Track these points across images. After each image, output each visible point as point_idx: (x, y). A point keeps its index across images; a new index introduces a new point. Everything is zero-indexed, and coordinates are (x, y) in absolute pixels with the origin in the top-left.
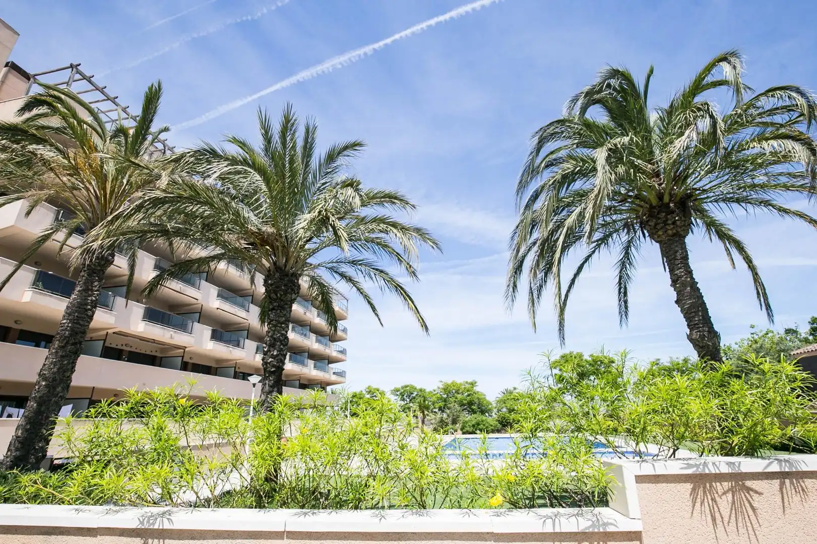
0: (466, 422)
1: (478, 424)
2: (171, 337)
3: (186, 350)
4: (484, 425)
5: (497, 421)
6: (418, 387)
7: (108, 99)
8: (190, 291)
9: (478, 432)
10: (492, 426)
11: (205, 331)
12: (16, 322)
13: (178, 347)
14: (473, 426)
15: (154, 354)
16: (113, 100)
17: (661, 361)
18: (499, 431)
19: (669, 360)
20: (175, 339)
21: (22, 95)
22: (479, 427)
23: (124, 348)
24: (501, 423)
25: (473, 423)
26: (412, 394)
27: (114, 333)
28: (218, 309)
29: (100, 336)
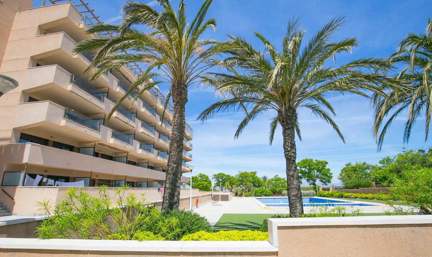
0: (257, 191)
1: (263, 192)
2: (125, 147)
3: (129, 153)
4: (265, 192)
5: (270, 190)
6: (226, 174)
7: (89, 11)
8: (131, 123)
9: (263, 195)
10: (268, 193)
11: (137, 144)
12: (51, 137)
13: (125, 152)
14: (261, 193)
15: (111, 155)
16: (91, 12)
17: (351, 164)
18: (271, 195)
19: (355, 163)
20: (127, 147)
21: (41, 6)
22: (264, 193)
23: (99, 152)
24: (273, 191)
25: (261, 191)
26: (223, 177)
27: (98, 144)
28: (142, 132)
29: (92, 145)
